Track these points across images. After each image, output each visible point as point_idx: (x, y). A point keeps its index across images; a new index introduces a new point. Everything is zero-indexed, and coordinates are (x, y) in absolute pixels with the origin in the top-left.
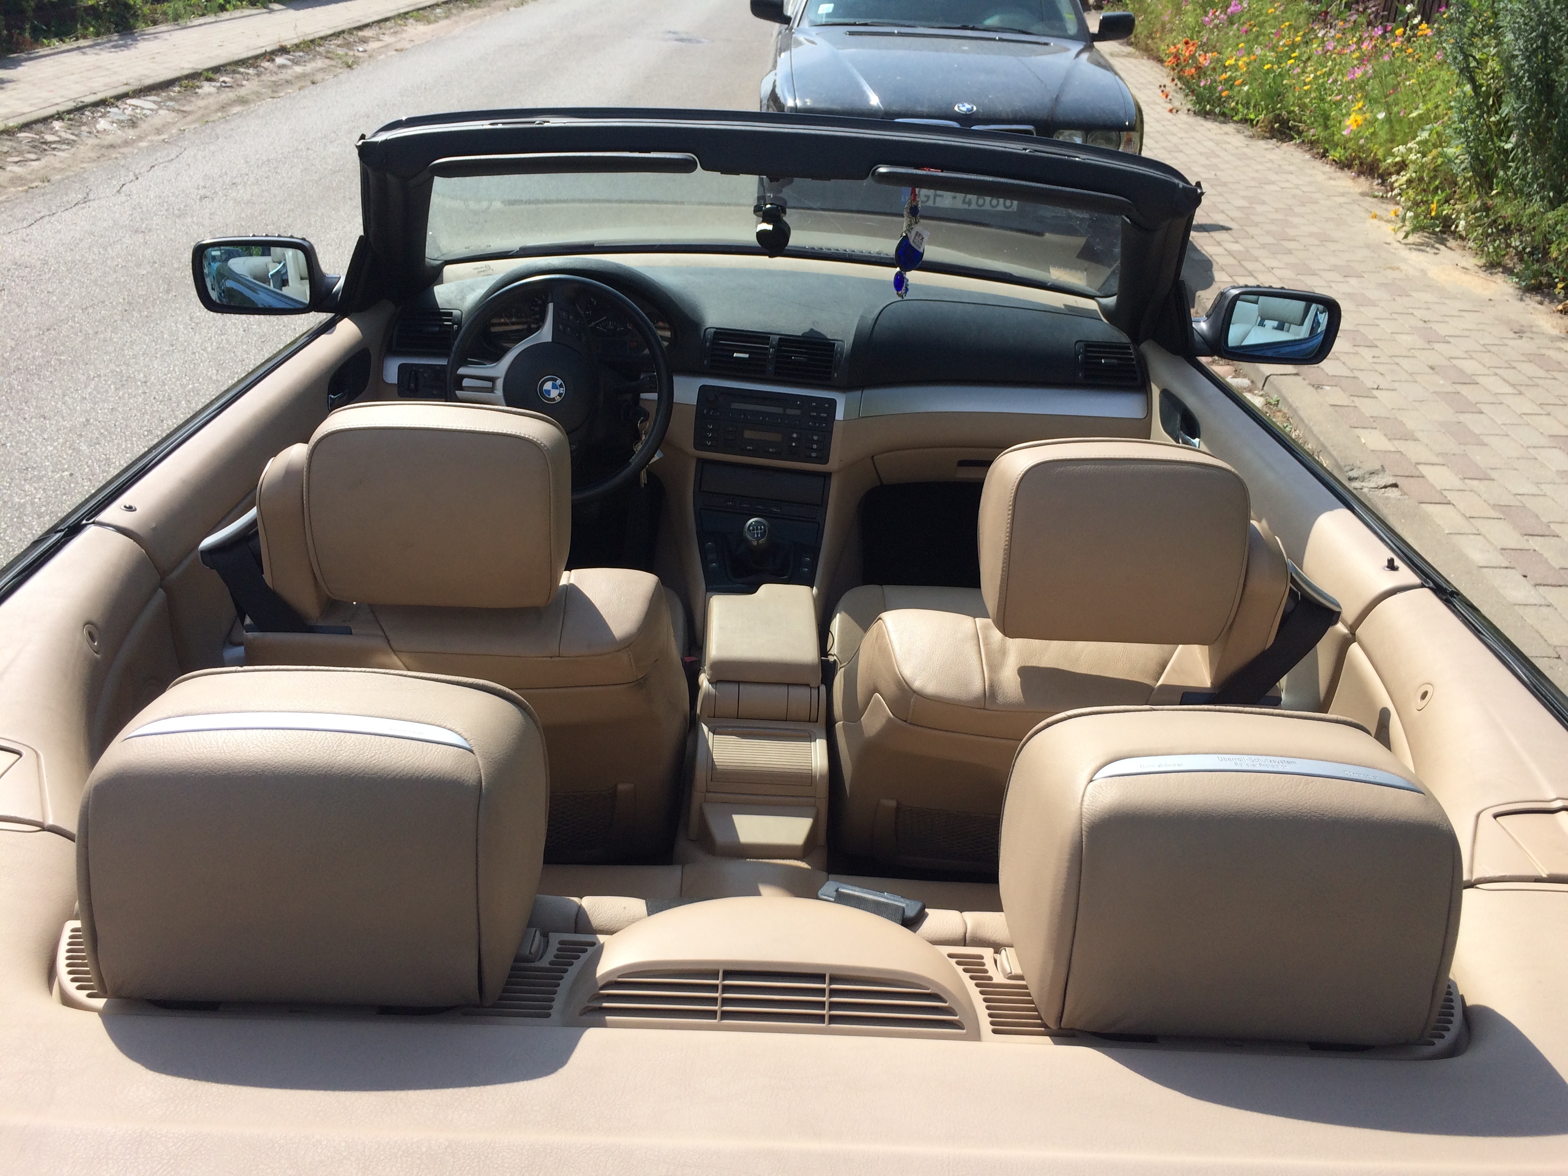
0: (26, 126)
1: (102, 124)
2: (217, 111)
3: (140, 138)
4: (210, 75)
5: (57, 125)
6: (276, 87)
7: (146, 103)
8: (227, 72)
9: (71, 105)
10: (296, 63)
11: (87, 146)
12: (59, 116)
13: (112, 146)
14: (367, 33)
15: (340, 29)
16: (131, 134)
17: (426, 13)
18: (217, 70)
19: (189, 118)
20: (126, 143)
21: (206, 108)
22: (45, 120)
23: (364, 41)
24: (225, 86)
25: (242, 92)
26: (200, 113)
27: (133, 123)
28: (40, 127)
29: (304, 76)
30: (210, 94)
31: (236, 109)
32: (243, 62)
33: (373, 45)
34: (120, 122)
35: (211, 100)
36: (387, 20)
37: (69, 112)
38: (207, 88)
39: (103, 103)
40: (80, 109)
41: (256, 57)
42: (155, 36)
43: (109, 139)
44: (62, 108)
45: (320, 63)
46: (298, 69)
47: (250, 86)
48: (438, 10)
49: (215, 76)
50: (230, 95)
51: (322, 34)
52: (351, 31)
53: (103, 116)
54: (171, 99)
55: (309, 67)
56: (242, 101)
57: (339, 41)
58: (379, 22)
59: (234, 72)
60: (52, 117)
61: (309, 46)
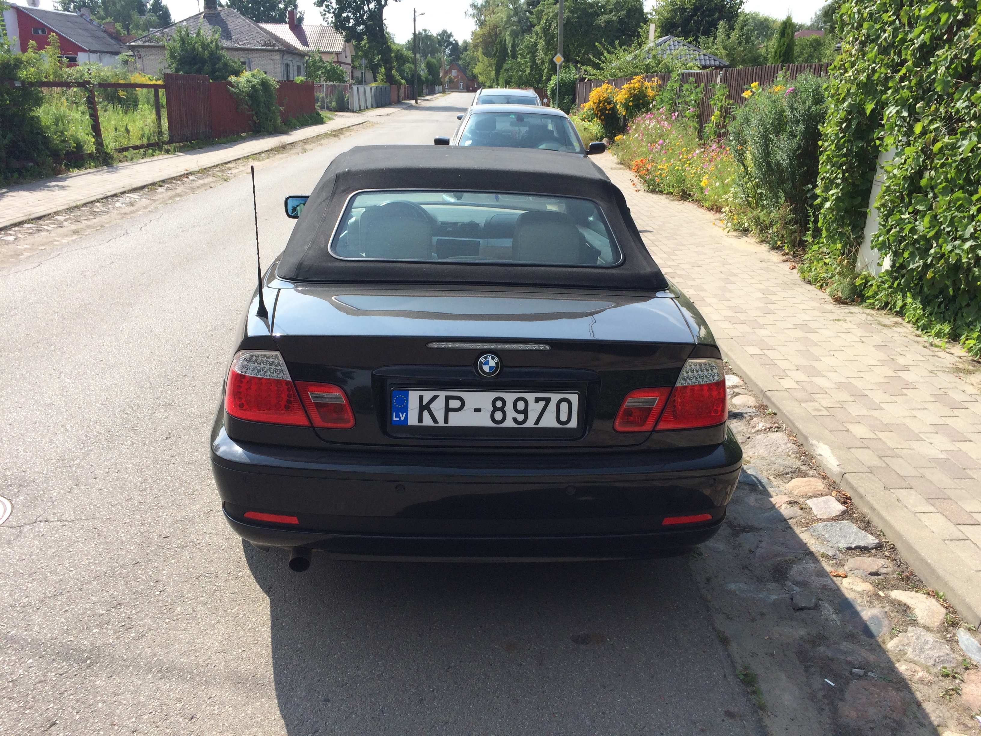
0: (85, 205)
1: (118, 205)
2: (169, 199)
3: (138, 210)
4: (161, 184)
5: (98, 204)
6: (193, 189)
7: (135, 196)
8: (168, 183)
9: (102, 196)
10: (199, 179)
11: (114, 214)
12: (98, 201)
13: (125, 214)
14: (229, 165)
15: (217, 163)
16: (132, 208)
17: (257, 156)
18: (163, 181)
19: (157, 202)
20: (132, 212)
21: (163, 198)
22: (92, 202)
23: (230, 169)
24: (168, 189)
25: (178, 191)
26: (162, 200)
27: (132, 204)
28: (90, 205)
29: (204, 185)
30: (163, 192)
31: (178, 199)
32: (174, 178)
33: (234, 171)
34: (125, 203)
35: (164, 195)
36: (239, 159)
37: (102, 199)
38: (160, 190)
39: (115, 195)
40: (106, 198)
41: (180, 176)
42: (126, 167)
43: (123, 211)
44: (99, 197)
45: (210, 179)
46: (201, 182)
47: (180, 189)
48: (263, 155)
49: (163, 184)
50: (171, 193)
51: (209, 166)
52: (222, 164)
53: (117, 201)
54: (145, 194)
55: (207, 181)
56: (179, 195)
57: (217, 169)
58: (235, 160)
59: (172, 183)
60: (94, 201)
61: (204, 171)
